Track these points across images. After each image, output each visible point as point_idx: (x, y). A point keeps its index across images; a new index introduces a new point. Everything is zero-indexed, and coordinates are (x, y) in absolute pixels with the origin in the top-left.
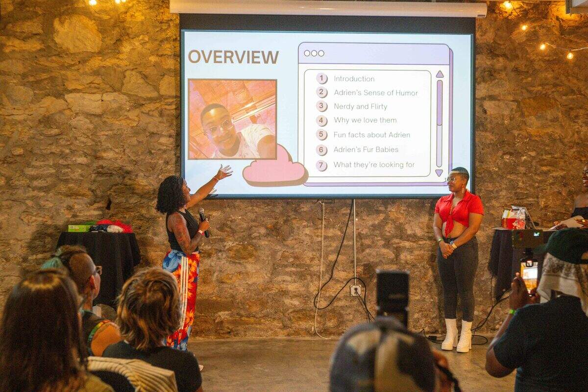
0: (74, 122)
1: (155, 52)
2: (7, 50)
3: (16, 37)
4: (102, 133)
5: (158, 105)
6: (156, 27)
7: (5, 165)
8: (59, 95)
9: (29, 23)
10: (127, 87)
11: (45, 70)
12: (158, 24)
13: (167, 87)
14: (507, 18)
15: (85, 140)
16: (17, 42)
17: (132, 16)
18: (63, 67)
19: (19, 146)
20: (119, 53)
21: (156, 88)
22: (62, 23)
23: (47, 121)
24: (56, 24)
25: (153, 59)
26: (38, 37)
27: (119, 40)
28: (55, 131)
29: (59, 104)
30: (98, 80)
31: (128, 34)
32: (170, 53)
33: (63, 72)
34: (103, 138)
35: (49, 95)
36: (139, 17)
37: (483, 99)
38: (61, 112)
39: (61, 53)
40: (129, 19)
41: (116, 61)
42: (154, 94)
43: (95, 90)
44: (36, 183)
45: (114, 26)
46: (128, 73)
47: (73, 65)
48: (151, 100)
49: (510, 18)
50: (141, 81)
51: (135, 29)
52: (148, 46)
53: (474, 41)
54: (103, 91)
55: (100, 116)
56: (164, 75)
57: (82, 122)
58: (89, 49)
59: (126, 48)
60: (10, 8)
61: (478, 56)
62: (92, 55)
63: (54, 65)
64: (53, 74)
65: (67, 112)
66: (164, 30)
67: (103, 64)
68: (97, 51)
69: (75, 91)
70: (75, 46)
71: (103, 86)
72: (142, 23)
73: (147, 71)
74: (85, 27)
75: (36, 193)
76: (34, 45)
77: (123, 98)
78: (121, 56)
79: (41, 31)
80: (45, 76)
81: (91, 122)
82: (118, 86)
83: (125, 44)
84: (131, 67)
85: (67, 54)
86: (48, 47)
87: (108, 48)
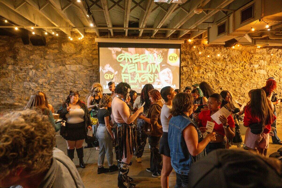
0: (68, 73)
1: (91, 53)
2: (48, 52)
3: (51, 49)
4: (77, 76)
5: (92, 68)
6: (91, 46)
7: (49, 85)
8: (64, 65)
9: (54, 45)
10: (84, 63)
11: (59, 58)
12: (92, 45)
13: (94, 63)
14: (189, 44)
15: (72, 78)
16: (51, 50)
17: (84, 43)
18: (65, 57)
19: (52, 80)
20: (81, 53)
21: (92, 64)
22: (64, 45)
23: (60, 73)
24: (63, 45)
25: (91, 55)
26: (57, 49)
27: (81, 50)
28: (63, 76)
29: (64, 68)
30: (74, 61)
31: (83, 48)
32: (95, 54)
33: (65, 59)
34: (77, 78)
35: (61, 65)
36: (86, 43)
37: (183, 67)
38: (64, 70)
39: (64, 53)
40: (83, 44)
41: (80, 56)
42: (91, 65)
43: (74, 64)
44: (58, 90)
45: (79, 46)
46: (83, 59)
47: (67, 57)
48: (91, 67)
49: (190, 44)
50: (87, 61)
51: (85, 47)
52: (89, 51)
53: (180, 50)
54: (76, 64)
55: (76, 71)
56: (94, 60)
57: (71, 73)
58: (72, 52)
59: (83, 52)
60: (49, 40)
61: (182, 55)
62: (73, 54)
63: (62, 57)
64: (62, 59)
65: (66, 70)
66: (94, 47)
67: (76, 56)
68: (74, 52)
69: (68, 64)
70: (68, 51)
71: (76, 63)
72: (87, 45)
73: (89, 59)
74: (71, 46)
75: (57, 93)
76: (56, 51)
77: (82, 66)
78: (81, 54)
79: (58, 47)
80: (59, 60)
81: (73, 73)
82: (80, 63)
83: (83, 51)
84: (84, 57)
85: (66, 54)
86: (60, 52)
87: (78, 52)
